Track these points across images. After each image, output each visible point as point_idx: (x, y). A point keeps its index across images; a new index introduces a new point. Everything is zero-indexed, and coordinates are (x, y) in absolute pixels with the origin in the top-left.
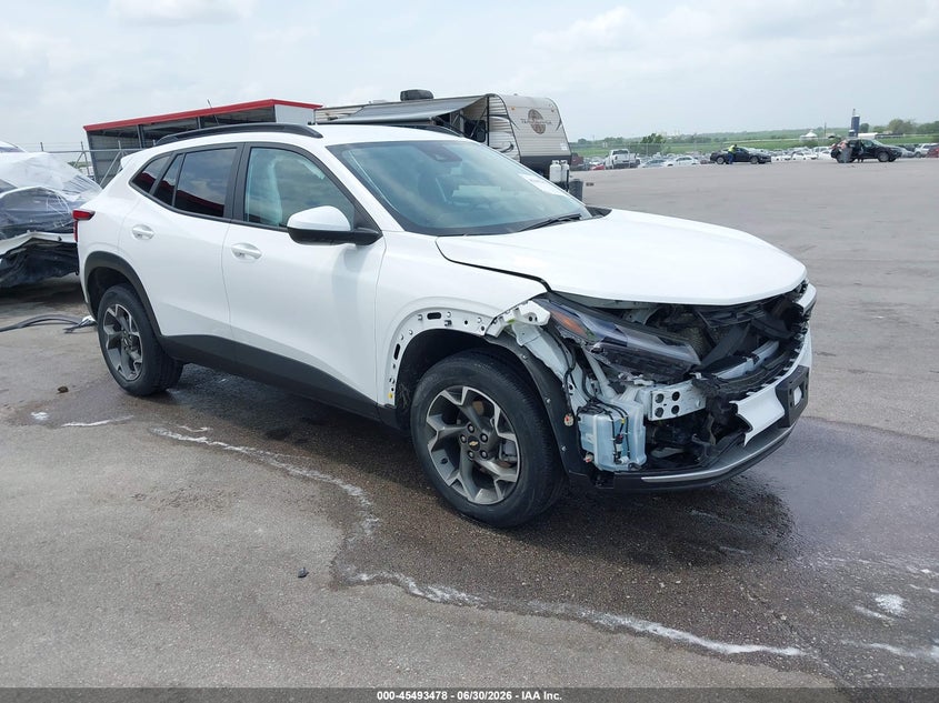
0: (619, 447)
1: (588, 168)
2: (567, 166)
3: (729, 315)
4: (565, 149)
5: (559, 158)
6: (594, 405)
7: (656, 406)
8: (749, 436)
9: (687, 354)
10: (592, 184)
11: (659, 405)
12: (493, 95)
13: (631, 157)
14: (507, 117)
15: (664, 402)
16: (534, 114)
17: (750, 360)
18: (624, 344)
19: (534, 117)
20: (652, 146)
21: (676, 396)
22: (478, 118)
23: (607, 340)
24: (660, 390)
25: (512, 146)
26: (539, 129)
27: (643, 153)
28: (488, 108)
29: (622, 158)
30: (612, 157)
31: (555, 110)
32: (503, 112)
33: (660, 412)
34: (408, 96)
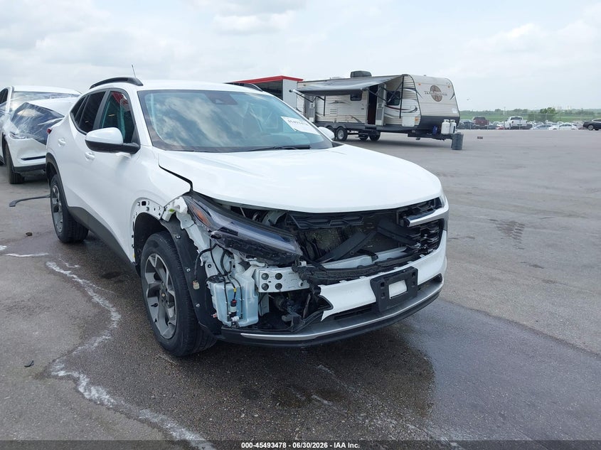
0: (233, 309)
1: (494, 128)
2: (454, 124)
3: (326, 221)
4: (455, 113)
5: (449, 118)
6: (223, 277)
7: (262, 282)
8: (326, 314)
9: (292, 247)
10: (482, 138)
11: (265, 282)
12: (407, 75)
13: (524, 122)
14: (415, 89)
15: (269, 280)
16: (434, 88)
17: (369, 258)
18: (236, 233)
19: (434, 90)
20: (547, 115)
21: (279, 276)
22: (395, 90)
23: (223, 229)
24: (266, 271)
25: (416, 109)
26: (437, 98)
27: (538, 121)
28: (403, 83)
29: (516, 122)
30: (510, 121)
31: (450, 86)
32: (412, 86)
33: (266, 287)
34: (355, 75)
